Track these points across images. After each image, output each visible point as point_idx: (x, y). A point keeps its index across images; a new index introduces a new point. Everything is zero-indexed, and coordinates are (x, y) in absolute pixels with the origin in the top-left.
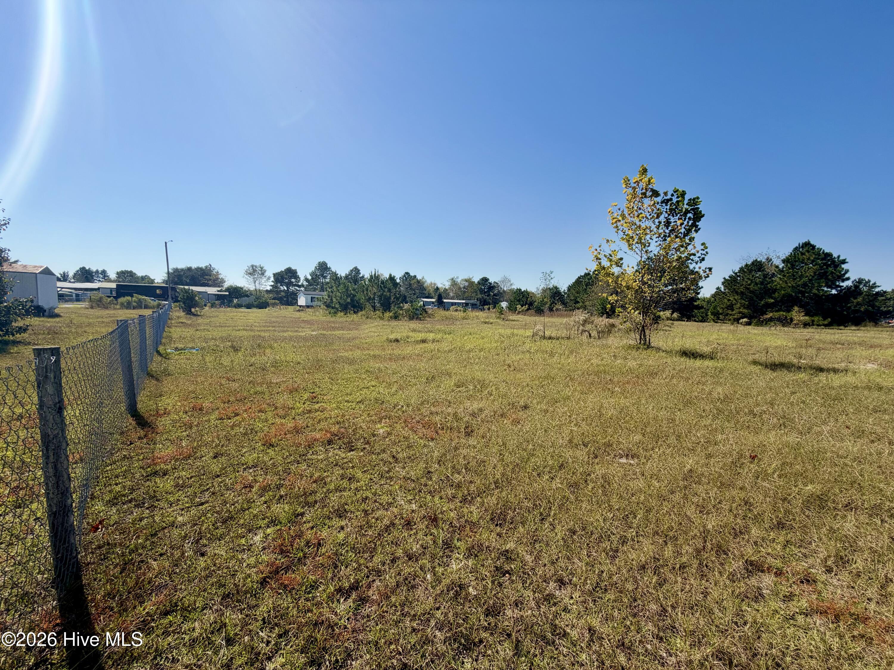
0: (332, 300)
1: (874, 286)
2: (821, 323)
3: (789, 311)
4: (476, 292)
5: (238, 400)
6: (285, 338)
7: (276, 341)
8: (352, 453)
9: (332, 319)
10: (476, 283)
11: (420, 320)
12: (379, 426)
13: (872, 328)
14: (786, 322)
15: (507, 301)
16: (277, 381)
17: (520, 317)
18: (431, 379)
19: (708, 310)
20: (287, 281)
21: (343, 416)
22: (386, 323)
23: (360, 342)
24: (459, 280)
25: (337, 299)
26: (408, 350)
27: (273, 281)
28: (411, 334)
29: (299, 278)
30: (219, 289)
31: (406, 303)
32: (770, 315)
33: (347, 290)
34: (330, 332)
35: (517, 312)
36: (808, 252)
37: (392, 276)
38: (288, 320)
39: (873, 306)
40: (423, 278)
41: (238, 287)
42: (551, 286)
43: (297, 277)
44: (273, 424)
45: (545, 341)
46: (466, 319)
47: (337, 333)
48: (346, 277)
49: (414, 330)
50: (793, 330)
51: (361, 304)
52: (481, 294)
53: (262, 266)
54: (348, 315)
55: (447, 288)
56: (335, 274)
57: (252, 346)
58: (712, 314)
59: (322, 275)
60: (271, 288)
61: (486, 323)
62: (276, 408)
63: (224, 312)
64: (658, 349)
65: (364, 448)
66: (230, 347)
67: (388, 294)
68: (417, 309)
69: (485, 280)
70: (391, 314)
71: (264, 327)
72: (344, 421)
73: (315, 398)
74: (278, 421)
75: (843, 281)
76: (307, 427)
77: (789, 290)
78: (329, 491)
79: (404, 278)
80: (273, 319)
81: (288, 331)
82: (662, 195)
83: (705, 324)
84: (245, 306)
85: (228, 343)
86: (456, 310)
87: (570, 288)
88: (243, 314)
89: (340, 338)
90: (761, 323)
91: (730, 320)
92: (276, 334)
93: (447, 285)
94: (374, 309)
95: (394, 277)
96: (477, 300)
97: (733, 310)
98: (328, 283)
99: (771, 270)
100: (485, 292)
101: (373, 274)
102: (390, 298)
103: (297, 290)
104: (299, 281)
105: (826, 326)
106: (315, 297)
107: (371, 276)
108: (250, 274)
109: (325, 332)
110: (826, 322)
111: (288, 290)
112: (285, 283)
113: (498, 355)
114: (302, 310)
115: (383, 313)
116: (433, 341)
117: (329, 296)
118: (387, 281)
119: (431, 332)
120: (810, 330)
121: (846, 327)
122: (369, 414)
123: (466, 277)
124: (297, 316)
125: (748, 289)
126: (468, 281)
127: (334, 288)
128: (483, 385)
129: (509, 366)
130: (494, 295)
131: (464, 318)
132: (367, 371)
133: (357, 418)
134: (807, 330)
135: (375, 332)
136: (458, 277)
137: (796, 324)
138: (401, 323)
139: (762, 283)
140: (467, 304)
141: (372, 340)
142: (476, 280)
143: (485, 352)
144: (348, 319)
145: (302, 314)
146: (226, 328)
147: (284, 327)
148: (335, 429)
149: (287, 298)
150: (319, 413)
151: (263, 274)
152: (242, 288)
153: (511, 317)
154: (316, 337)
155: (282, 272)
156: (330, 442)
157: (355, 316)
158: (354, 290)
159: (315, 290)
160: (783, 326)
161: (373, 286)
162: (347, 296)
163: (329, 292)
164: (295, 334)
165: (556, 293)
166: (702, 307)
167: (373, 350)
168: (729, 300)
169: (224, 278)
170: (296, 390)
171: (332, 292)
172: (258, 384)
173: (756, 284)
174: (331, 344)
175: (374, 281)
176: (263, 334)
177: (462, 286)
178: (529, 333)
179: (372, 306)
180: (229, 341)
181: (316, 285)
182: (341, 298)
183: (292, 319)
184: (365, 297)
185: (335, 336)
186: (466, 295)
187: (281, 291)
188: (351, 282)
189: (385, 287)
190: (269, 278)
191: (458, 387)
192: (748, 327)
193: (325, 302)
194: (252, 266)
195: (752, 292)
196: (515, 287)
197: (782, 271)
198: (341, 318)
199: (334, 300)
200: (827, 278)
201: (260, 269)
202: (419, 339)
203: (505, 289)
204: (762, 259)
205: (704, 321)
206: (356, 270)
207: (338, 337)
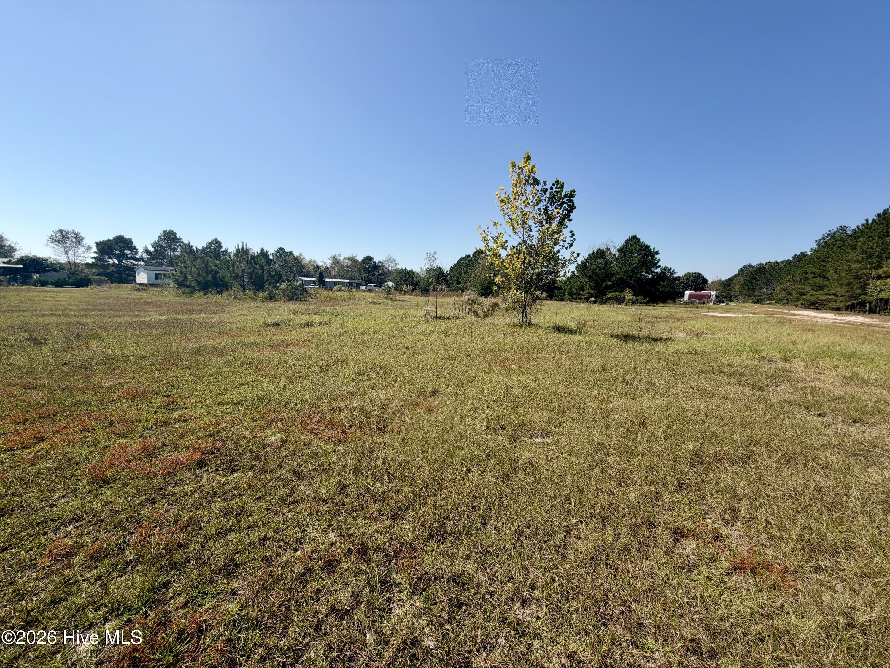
0: (186, 277)
1: (673, 273)
2: (642, 301)
3: (622, 292)
4: (360, 271)
5: (43, 417)
6: (120, 325)
7: (105, 329)
8: (235, 474)
9: (187, 300)
10: (360, 261)
11: (301, 301)
12: (269, 432)
13: (672, 305)
14: (620, 301)
15: (392, 281)
16: (110, 384)
17: (407, 297)
18: (325, 368)
19: (565, 290)
20: (117, 252)
21: (218, 424)
22: (260, 304)
23: (230, 328)
24: (341, 258)
25: (193, 277)
26: (292, 335)
27: (95, 252)
28: (292, 316)
29: (137, 249)
30: (6, 260)
31: (283, 281)
32: (610, 295)
33: (206, 265)
34: (186, 317)
35: (403, 292)
36: (635, 244)
37: (265, 250)
38: (123, 301)
39: (672, 287)
40: (301, 255)
41: (39, 259)
42: (435, 267)
43: (133, 248)
44: (107, 447)
45: (438, 321)
46: (353, 299)
47: (196, 316)
48: (204, 250)
49: (296, 313)
50: (625, 307)
51: (227, 283)
52: (365, 273)
53: (76, 231)
54: (210, 295)
55: (328, 266)
56: (189, 246)
57: (66, 337)
58: (569, 294)
59: (170, 247)
60: (94, 260)
61: (374, 303)
62: (111, 424)
63: (16, 291)
64: (537, 326)
65: (253, 466)
66: (28, 339)
67: (260, 271)
68: (296, 289)
69: (369, 259)
70: (265, 294)
71: (86, 310)
72: (218, 432)
73: (173, 403)
74: (116, 442)
75: (657, 268)
76: (164, 445)
77: (622, 274)
78: (207, 538)
79: (278, 254)
80: (101, 301)
81: (124, 315)
82: (542, 183)
83: (564, 303)
84: (52, 284)
85: (23, 334)
86: (340, 290)
87: (452, 269)
88: (49, 295)
89: (201, 323)
90: (604, 302)
91: (581, 299)
92: (106, 319)
93: (328, 263)
94: (244, 289)
95: (267, 252)
96: (362, 279)
97: (583, 291)
98: (178, 257)
99: (609, 258)
100: (370, 272)
101: (240, 247)
102: (263, 276)
103: (134, 264)
104: (137, 253)
105: (647, 303)
106: (161, 274)
107: (238, 250)
108: (58, 241)
109: (179, 316)
110: (645, 301)
111: (120, 264)
112: (115, 255)
113: (394, 337)
114: (144, 289)
115: (255, 293)
116: (320, 324)
117: (181, 273)
118: (258, 256)
119: (316, 314)
120: (636, 307)
121: (657, 304)
122: (252, 419)
123: (349, 255)
124: (135, 297)
125: (595, 273)
126: (352, 259)
127: (188, 262)
128: (386, 371)
129: (408, 348)
130: (379, 275)
131: (350, 299)
132: (243, 362)
133: (238, 425)
134: (634, 307)
135: (247, 315)
136: (340, 255)
137: (627, 302)
138: (278, 304)
139: (604, 268)
140: (351, 284)
141: (245, 324)
142: (360, 258)
143: (379, 335)
144: (209, 300)
145: (144, 294)
146: (21, 313)
147: (117, 311)
148: (207, 444)
149: (120, 274)
150: (180, 424)
151: (80, 243)
152: (46, 260)
153: (398, 298)
154: (167, 323)
155: (109, 241)
156: (202, 464)
157: (219, 296)
158: (216, 266)
159: (160, 264)
160: (619, 304)
161: (240, 262)
162: (207, 273)
163: (181, 267)
164: (135, 319)
165: (439, 274)
166: (561, 288)
167: (248, 336)
168: (581, 282)
169: (13, 245)
170: (142, 395)
171: (186, 268)
172: (77, 390)
173: (600, 269)
174: (191, 330)
175: (242, 255)
176: (83, 320)
177: (345, 265)
178: (422, 313)
179: (241, 285)
180: (26, 331)
181: (161, 259)
182: (199, 275)
183: (128, 300)
184: (231, 274)
185: (194, 320)
186: (350, 274)
187: (110, 265)
188: (211, 257)
189: (255, 263)
190: (89, 248)
191: (358, 375)
192: (595, 305)
193: (176, 280)
194: (61, 231)
195: (597, 275)
196: (400, 267)
197: (618, 259)
198: (199, 298)
199: (189, 277)
200: (647, 266)
201: (73, 235)
202: (304, 322)
203: (390, 269)
204: (603, 248)
205: (563, 300)
206: (217, 243)
207: (198, 322)
